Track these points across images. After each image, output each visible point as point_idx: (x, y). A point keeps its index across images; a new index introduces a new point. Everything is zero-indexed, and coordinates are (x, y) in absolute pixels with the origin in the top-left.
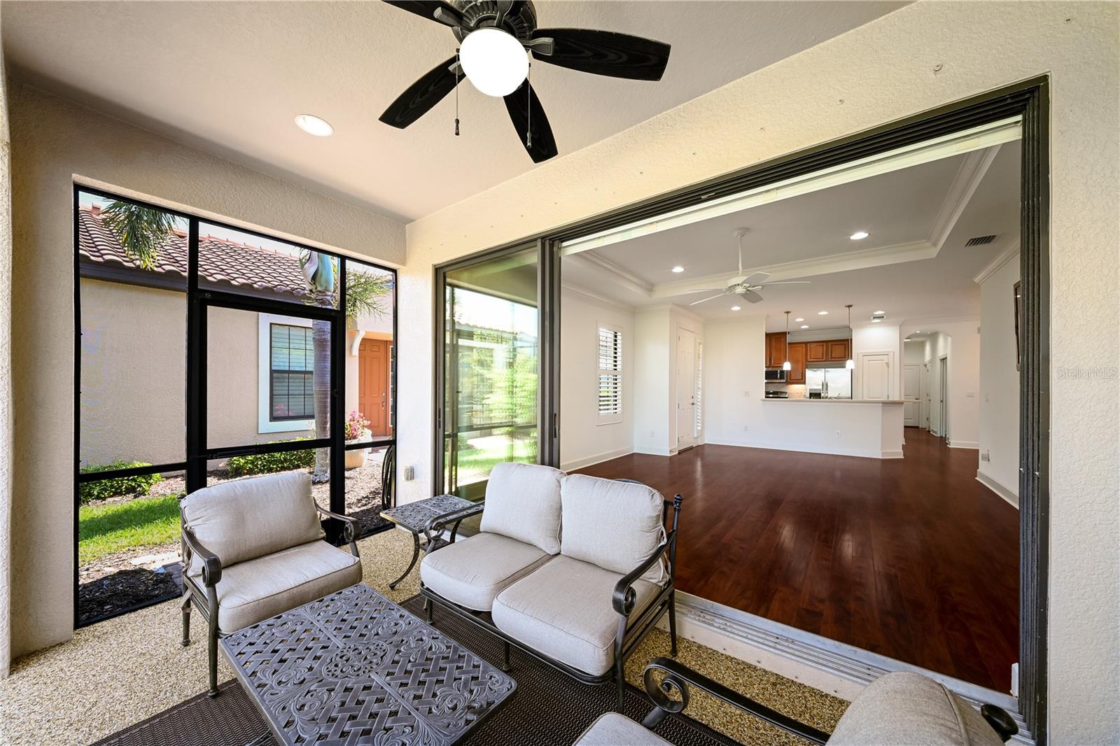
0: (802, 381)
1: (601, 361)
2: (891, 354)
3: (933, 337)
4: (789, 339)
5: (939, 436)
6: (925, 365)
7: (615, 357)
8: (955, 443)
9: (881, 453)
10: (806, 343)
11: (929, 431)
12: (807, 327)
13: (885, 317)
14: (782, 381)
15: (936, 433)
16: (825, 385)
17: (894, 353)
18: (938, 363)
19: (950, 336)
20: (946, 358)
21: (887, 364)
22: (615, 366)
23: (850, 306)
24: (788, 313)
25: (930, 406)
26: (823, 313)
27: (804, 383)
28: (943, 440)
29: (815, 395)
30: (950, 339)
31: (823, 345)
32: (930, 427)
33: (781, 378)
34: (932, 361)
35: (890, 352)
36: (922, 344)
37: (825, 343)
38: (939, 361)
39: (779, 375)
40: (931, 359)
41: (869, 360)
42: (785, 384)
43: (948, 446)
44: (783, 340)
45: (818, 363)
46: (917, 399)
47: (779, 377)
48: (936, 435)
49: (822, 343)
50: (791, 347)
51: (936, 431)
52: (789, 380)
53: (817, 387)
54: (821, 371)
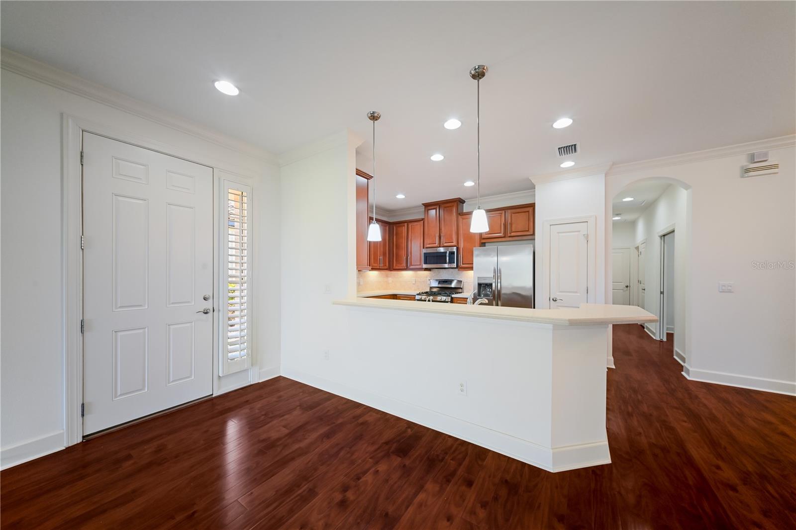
2: (592, 223)
4: (466, 209)
5: (658, 339)
6: (637, 248)
11: (645, 330)
14: (451, 265)
15: (654, 333)
16: (497, 273)
17: (596, 217)
18: (657, 241)
20: (673, 231)
21: (587, 237)
25: (645, 297)
29: (484, 289)
33: (451, 261)
34: (647, 241)
35: (592, 218)
36: (633, 224)
37: (504, 212)
38: (659, 238)
39: (448, 258)
40: (646, 239)
41: (558, 233)
42: (457, 270)
43: (683, 373)
44: (454, 210)
45: (495, 240)
46: (627, 287)
47: (448, 261)
48: (654, 338)
49: (500, 212)
50: (463, 219)
51: (655, 331)
52: (461, 265)
53: (488, 275)
54: (493, 252)
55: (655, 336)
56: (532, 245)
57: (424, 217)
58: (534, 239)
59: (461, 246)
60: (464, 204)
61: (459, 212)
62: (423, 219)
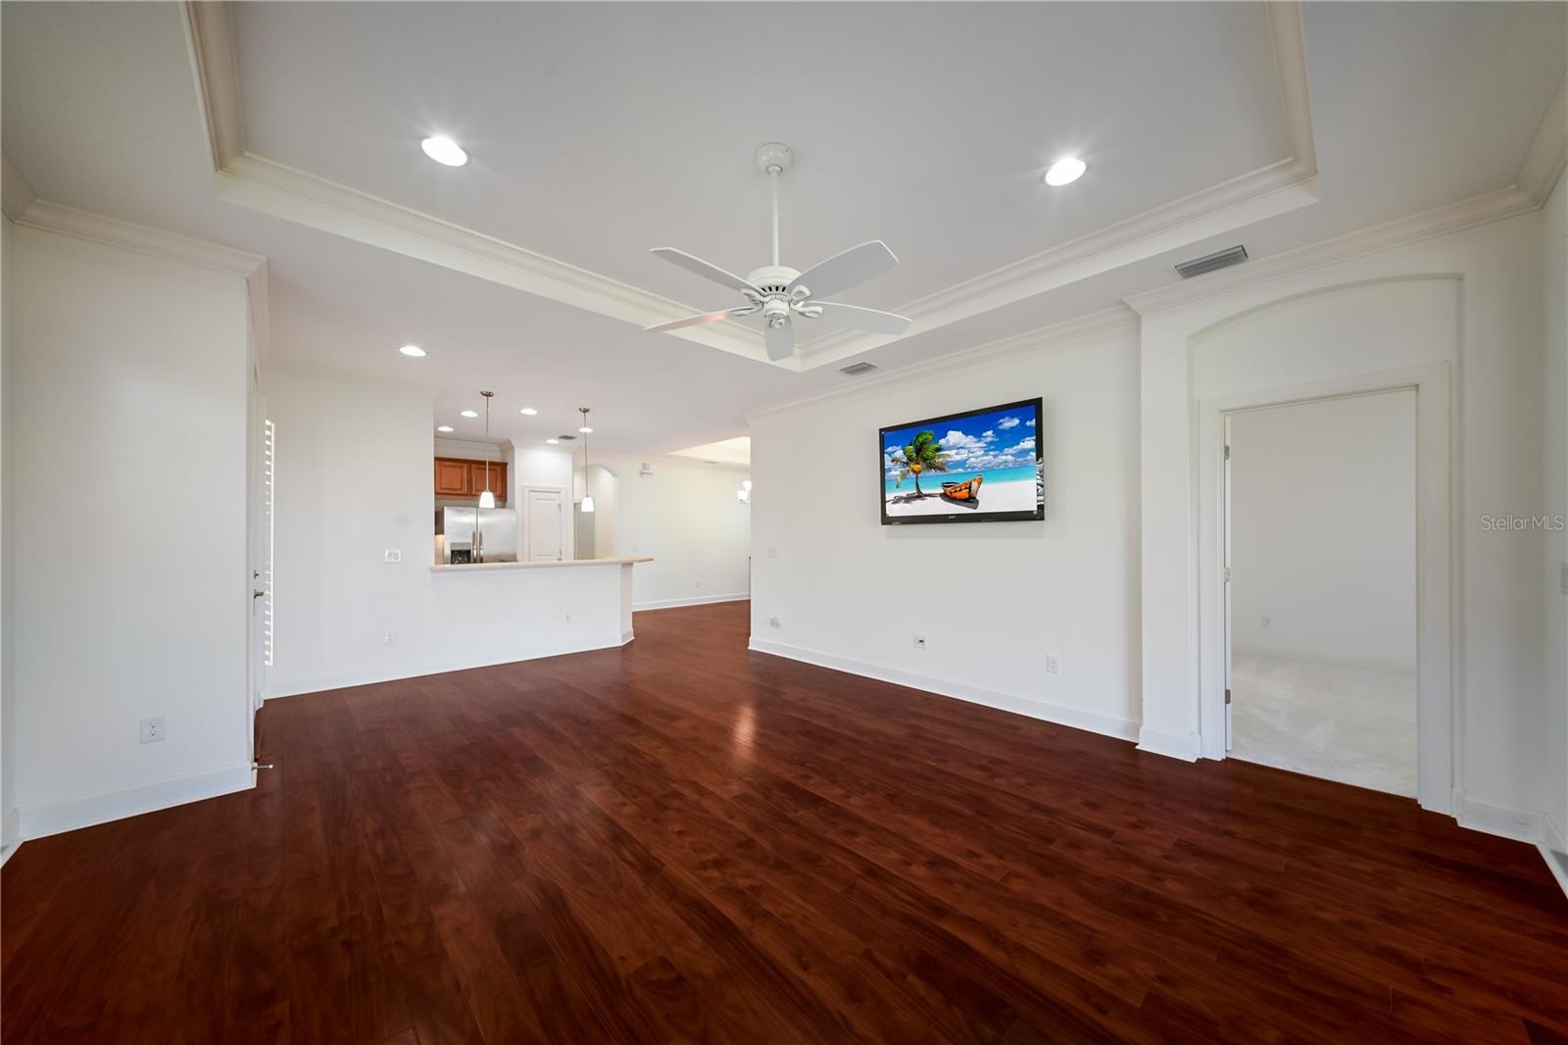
0: (440, 532)
2: (564, 493)
16: (478, 538)
17: (567, 491)
21: (559, 505)
24: (488, 395)
27: (442, 534)
29: (460, 556)
31: (462, 467)
35: (561, 488)
37: (465, 466)
41: (536, 499)
45: (465, 497)
49: (462, 464)
53: (465, 541)
54: (472, 513)
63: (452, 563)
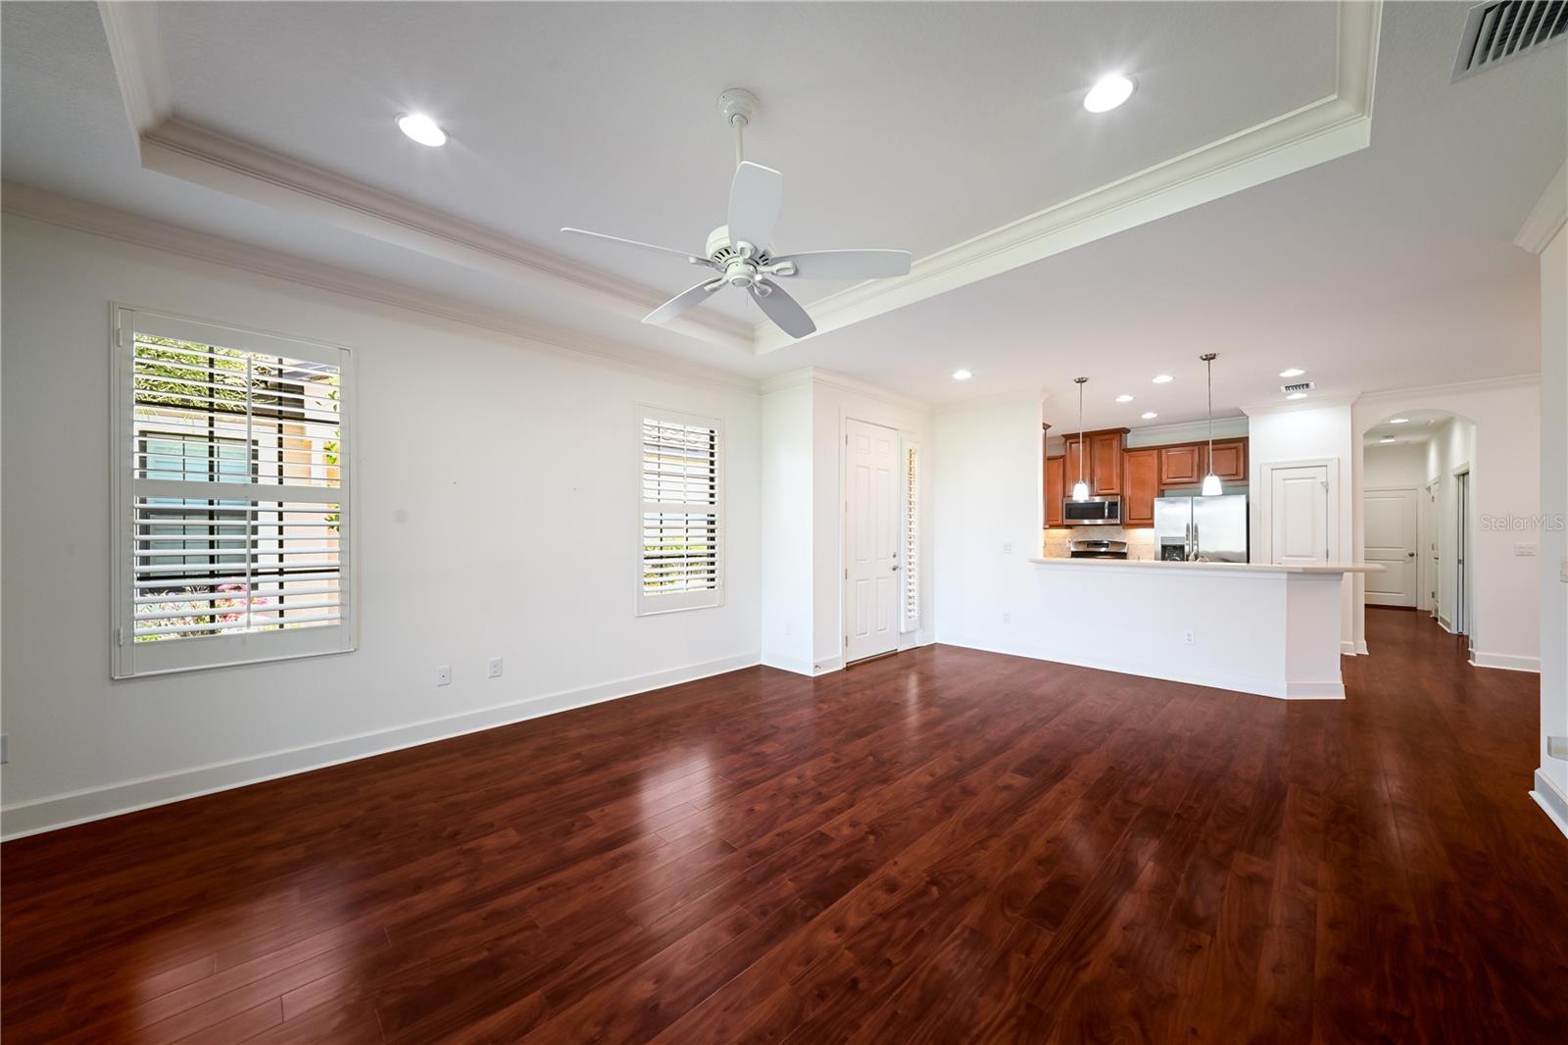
0: (1148, 523)
1: (646, 484)
2: (1332, 467)
3: (1441, 430)
4: (1132, 441)
5: (1455, 632)
6: (1429, 489)
7: (712, 479)
8: (1485, 656)
9: (1285, 686)
10: (1159, 449)
11: (1437, 620)
12: (1155, 415)
13: (1312, 384)
14: (1112, 521)
15: (1448, 625)
16: (1193, 531)
17: (1339, 461)
18: (1453, 482)
19: (1474, 423)
20: (1468, 473)
21: (1326, 486)
22: (712, 495)
23: (1210, 358)
24: (1081, 381)
25: (1437, 570)
26: (1163, 379)
27: (1152, 525)
28: (1462, 642)
29: (1172, 551)
30: (1473, 427)
31: (1193, 451)
32: (1437, 611)
33: (1113, 515)
34: (1440, 480)
35: (1331, 460)
36: (1421, 450)
37: (1196, 449)
38: (1455, 479)
39: (1106, 511)
40: (1440, 477)
41: (1284, 479)
42: (1121, 527)
43: (1470, 661)
44: (1115, 443)
45: (1183, 486)
46: (1412, 555)
47: (1106, 514)
48: (1449, 631)
49: (1192, 448)
50: (1130, 457)
51: (1449, 621)
52: (1127, 520)
53: (1177, 534)
54: (1186, 502)
55: (1449, 628)
56: (1244, 496)
57: (1063, 454)
58: (1248, 485)
59: (1128, 492)
60: (1128, 435)
61: (1123, 447)
62: (1062, 457)
63: (1163, 559)
